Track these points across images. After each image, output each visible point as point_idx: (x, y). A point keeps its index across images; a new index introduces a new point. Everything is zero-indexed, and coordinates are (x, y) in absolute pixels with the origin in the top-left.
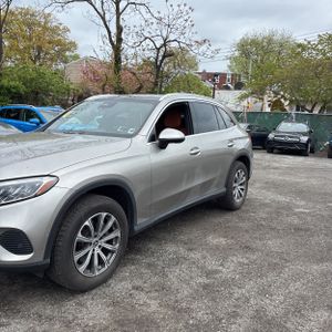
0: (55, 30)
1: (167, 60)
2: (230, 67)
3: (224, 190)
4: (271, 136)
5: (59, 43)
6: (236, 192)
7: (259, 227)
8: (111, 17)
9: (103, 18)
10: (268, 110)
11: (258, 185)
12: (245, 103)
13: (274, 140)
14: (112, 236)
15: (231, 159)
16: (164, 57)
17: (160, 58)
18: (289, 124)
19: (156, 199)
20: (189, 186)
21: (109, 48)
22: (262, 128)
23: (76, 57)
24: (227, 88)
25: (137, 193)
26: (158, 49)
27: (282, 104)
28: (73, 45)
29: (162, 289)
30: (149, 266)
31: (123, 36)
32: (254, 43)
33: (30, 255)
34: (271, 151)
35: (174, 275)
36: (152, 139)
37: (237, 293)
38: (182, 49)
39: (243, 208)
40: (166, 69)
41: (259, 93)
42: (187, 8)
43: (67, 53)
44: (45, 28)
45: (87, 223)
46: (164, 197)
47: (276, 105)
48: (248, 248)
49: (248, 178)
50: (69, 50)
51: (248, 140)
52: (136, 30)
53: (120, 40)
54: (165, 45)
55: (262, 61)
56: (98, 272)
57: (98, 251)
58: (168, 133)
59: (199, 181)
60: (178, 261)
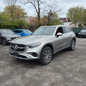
0: (21, 10)
1: (51, 16)
2: (67, 16)
3: (70, 46)
4: (79, 34)
5: (22, 13)
6: (73, 46)
7: (79, 53)
8: (37, 6)
9: (35, 6)
10: (78, 27)
11: (77, 45)
12: (71, 26)
13: (80, 35)
14: (50, 54)
15: (71, 39)
16: (50, 15)
17: (49, 15)
18: (84, 30)
19: (57, 48)
20: (63, 45)
21: (37, 14)
22: (77, 32)
23: (27, 16)
24: (66, 22)
25: (54, 46)
26: (49, 13)
27: (81, 25)
28: (26, 13)
29: (61, 64)
30: (57, 61)
31: (40, 11)
32: (73, 9)
33: (37, 57)
34: (79, 37)
35: (62, 62)
36: (56, 35)
37: (76, 65)
38: (55, 13)
39: (74, 50)
40: (51, 18)
41: (75, 22)
42: (56, 2)
43: (25, 16)
44: (19, 10)
45: (46, 51)
46: (60, 46)
47: (80, 25)
48: (77, 57)
49: (75, 43)
50: (25, 15)
51: (75, 35)
52: (43, 9)
53: (39, 12)
54: (50, 12)
55: (75, 14)
56: (48, 61)
57: (48, 57)
58: (59, 34)
59: (65, 44)
60: (62, 60)
